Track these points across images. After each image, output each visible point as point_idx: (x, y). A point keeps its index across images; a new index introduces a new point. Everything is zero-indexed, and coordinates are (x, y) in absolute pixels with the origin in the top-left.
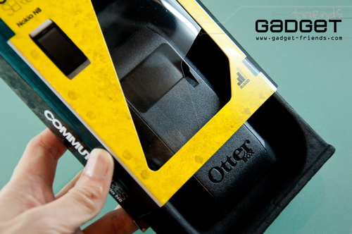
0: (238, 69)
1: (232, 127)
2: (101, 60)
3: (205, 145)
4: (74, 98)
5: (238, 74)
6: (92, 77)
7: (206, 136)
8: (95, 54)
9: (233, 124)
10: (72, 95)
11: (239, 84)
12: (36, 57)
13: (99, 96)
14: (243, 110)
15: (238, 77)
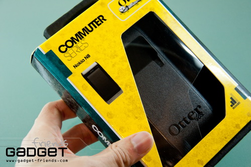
0: (231, 94)
1: (226, 138)
2: (130, 90)
3: (205, 152)
4: (111, 118)
5: (231, 98)
6: (124, 102)
7: (206, 145)
8: (126, 86)
9: (226, 136)
10: (110, 115)
11: (232, 106)
12: (85, 89)
13: (128, 116)
14: (235, 125)
15: (231, 100)
